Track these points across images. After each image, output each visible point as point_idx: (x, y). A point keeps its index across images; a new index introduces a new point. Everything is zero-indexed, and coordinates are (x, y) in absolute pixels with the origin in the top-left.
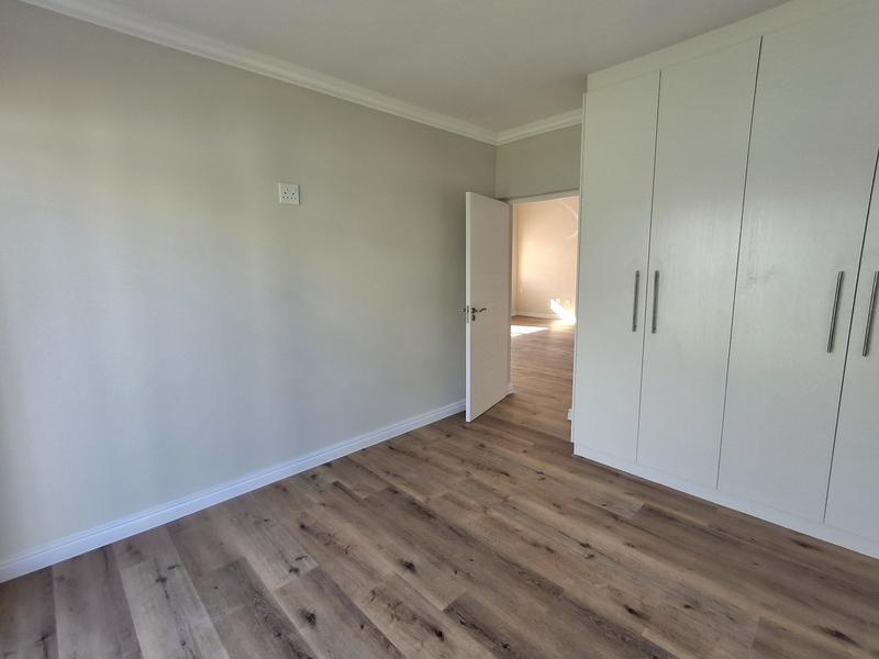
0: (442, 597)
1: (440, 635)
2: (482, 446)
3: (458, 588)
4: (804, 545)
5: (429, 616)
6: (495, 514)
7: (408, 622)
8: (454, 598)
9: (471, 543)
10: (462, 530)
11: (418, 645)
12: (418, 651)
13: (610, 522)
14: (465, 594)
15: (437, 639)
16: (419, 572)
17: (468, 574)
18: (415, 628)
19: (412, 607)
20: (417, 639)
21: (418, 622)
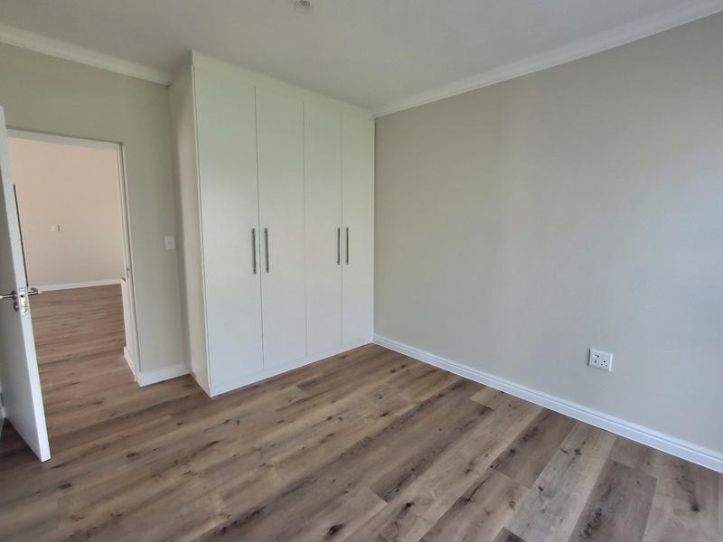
0: (372, 505)
1: (409, 505)
2: (131, 455)
3: (364, 491)
4: (344, 357)
5: (393, 513)
6: (276, 459)
7: (398, 529)
8: (375, 496)
9: (313, 480)
10: (291, 485)
11: (420, 520)
12: (424, 519)
13: (308, 404)
14: (371, 488)
15: (412, 507)
16: (343, 522)
17: (350, 484)
18: (404, 522)
19: (383, 527)
20: (415, 521)
21: (400, 521)
